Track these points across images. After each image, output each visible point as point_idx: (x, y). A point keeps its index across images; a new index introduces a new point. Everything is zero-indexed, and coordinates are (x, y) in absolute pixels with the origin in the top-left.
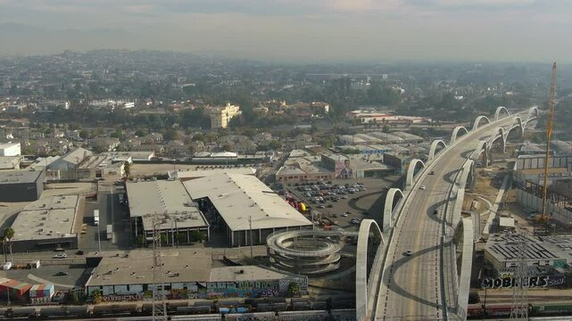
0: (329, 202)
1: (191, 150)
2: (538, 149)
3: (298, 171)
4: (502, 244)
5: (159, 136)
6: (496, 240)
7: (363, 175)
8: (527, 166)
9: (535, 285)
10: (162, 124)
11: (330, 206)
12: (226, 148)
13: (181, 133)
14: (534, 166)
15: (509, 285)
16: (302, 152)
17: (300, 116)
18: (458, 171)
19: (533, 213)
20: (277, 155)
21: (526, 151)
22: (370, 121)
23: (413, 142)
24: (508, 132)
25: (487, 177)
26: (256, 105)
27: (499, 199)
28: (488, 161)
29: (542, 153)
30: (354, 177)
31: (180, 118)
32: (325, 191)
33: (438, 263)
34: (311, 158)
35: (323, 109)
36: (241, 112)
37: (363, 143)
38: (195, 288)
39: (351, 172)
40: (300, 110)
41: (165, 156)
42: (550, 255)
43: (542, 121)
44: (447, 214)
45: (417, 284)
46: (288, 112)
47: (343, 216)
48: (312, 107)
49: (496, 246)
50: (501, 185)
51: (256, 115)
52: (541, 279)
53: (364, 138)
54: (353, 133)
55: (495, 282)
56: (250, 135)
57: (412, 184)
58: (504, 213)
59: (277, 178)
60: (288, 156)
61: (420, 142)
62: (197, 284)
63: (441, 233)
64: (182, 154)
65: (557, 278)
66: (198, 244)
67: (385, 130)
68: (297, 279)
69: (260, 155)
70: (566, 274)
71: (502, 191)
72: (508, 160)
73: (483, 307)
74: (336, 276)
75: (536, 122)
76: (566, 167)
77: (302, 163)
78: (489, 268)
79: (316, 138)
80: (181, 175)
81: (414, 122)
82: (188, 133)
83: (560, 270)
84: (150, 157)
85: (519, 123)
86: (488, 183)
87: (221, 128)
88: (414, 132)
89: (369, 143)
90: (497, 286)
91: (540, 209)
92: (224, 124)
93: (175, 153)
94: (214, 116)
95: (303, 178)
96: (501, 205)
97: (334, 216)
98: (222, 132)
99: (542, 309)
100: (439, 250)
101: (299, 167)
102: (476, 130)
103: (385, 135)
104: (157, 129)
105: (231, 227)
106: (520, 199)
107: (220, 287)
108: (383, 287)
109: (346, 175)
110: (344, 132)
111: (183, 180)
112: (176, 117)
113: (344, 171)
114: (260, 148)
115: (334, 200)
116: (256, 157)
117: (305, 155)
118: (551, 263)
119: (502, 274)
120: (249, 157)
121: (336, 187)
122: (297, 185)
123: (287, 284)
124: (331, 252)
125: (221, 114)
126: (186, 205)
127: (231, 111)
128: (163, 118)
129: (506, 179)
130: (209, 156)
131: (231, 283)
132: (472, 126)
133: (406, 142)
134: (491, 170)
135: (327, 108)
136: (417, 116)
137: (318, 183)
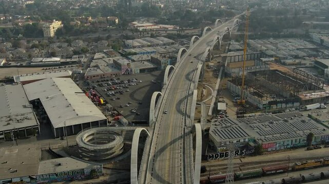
0: (118, 95)
1: (30, 56)
2: (238, 47)
3: (99, 72)
4: (219, 128)
5: (9, 45)
6: (216, 125)
7: (139, 71)
8: (232, 61)
9: (238, 155)
10: (11, 35)
11: (118, 99)
12: (53, 55)
13: (24, 42)
14: (237, 60)
15: (223, 156)
16: (102, 55)
17: (100, 27)
18: (194, 71)
19: (236, 96)
20: (86, 57)
21: (232, 49)
22: (143, 29)
23: (168, 44)
24: (222, 37)
25: (211, 69)
26: (72, 20)
27: (217, 87)
28: (211, 57)
29: (241, 50)
30: (134, 73)
31: (23, 31)
32: (115, 86)
33: (182, 149)
34: (107, 59)
35: (115, 21)
36: (62, 25)
37: (139, 47)
38: (29, 180)
39: (131, 71)
40: (100, 23)
41: (13, 61)
42: (246, 135)
43: (241, 27)
44: (188, 108)
45: (169, 171)
46: (93, 24)
47: (126, 106)
48: (107, 20)
49: (216, 129)
50: (218, 75)
51: (72, 27)
52: (241, 151)
53: (139, 42)
54: (133, 39)
55: (215, 156)
56: (69, 42)
57: (167, 83)
58: (221, 99)
59: (86, 78)
60: (93, 59)
61: (173, 44)
62: (30, 177)
63: (183, 124)
64: (24, 58)
65: (250, 150)
66: (32, 137)
67: (152, 36)
68: (96, 167)
69: (75, 58)
70: (255, 147)
71: (219, 80)
72: (222, 55)
73: (209, 178)
74: (121, 158)
75: (238, 27)
76: (254, 60)
77: (102, 64)
78: (212, 145)
79: (110, 43)
80: (22, 79)
81: (169, 29)
82: (28, 42)
83: (252, 144)
84: (2, 63)
85: (228, 30)
86: (211, 74)
87: (50, 38)
88: (169, 36)
89: (143, 46)
90: (216, 157)
91: (240, 94)
92: (52, 34)
93: (20, 59)
94: (45, 28)
95: (102, 76)
96: (218, 91)
97: (121, 107)
98: (51, 40)
99: (242, 176)
100: (182, 139)
101: (99, 68)
102: (204, 36)
103: (152, 39)
104: (8, 39)
105: (53, 125)
106: (229, 87)
107: (45, 177)
108: (148, 175)
109: (128, 73)
110: (128, 38)
111: (24, 83)
112: (21, 29)
113: (127, 70)
114: (75, 53)
115: (121, 93)
116: (73, 60)
117: (103, 57)
118: (247, 140)
119: (219, 149)
120: (68, 60)
121: (122, 82)
122: (98, 82)
123: (89, 170)
124: (117, 144)
125: (49, 27)
126: (25, 107)
127: (57, 25)
128: (12, 30)
129: (221, 71)
130: (41, 61)
131: (53, 174)
132: (202, 33)
133: (164, 45)
134: (212, 64)
135: (117, 21)
136: (171, 25)
137: (111, 80)
